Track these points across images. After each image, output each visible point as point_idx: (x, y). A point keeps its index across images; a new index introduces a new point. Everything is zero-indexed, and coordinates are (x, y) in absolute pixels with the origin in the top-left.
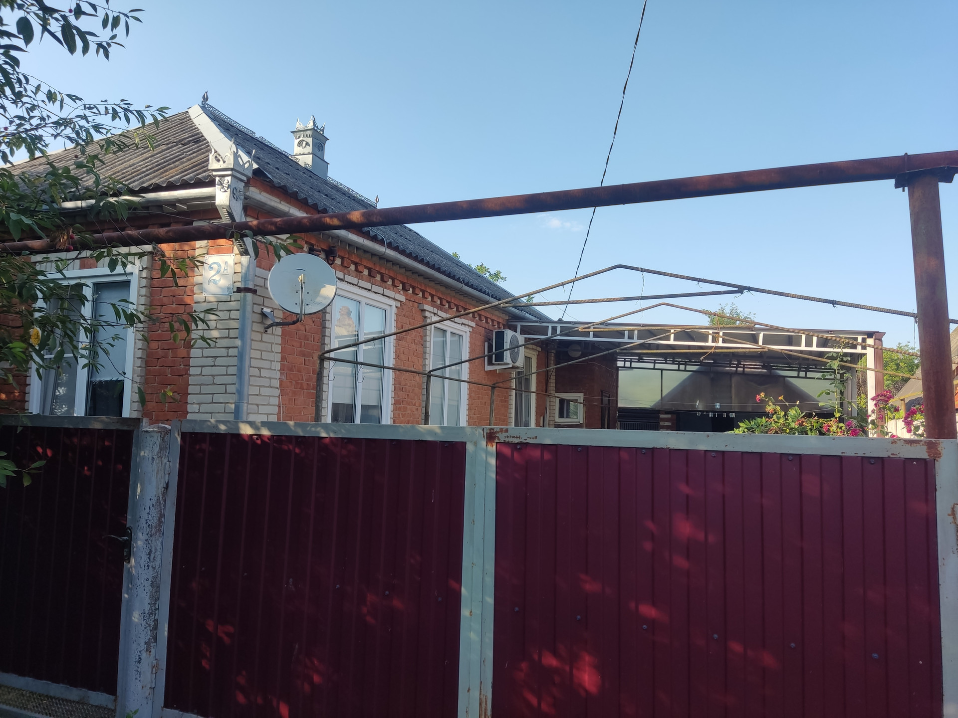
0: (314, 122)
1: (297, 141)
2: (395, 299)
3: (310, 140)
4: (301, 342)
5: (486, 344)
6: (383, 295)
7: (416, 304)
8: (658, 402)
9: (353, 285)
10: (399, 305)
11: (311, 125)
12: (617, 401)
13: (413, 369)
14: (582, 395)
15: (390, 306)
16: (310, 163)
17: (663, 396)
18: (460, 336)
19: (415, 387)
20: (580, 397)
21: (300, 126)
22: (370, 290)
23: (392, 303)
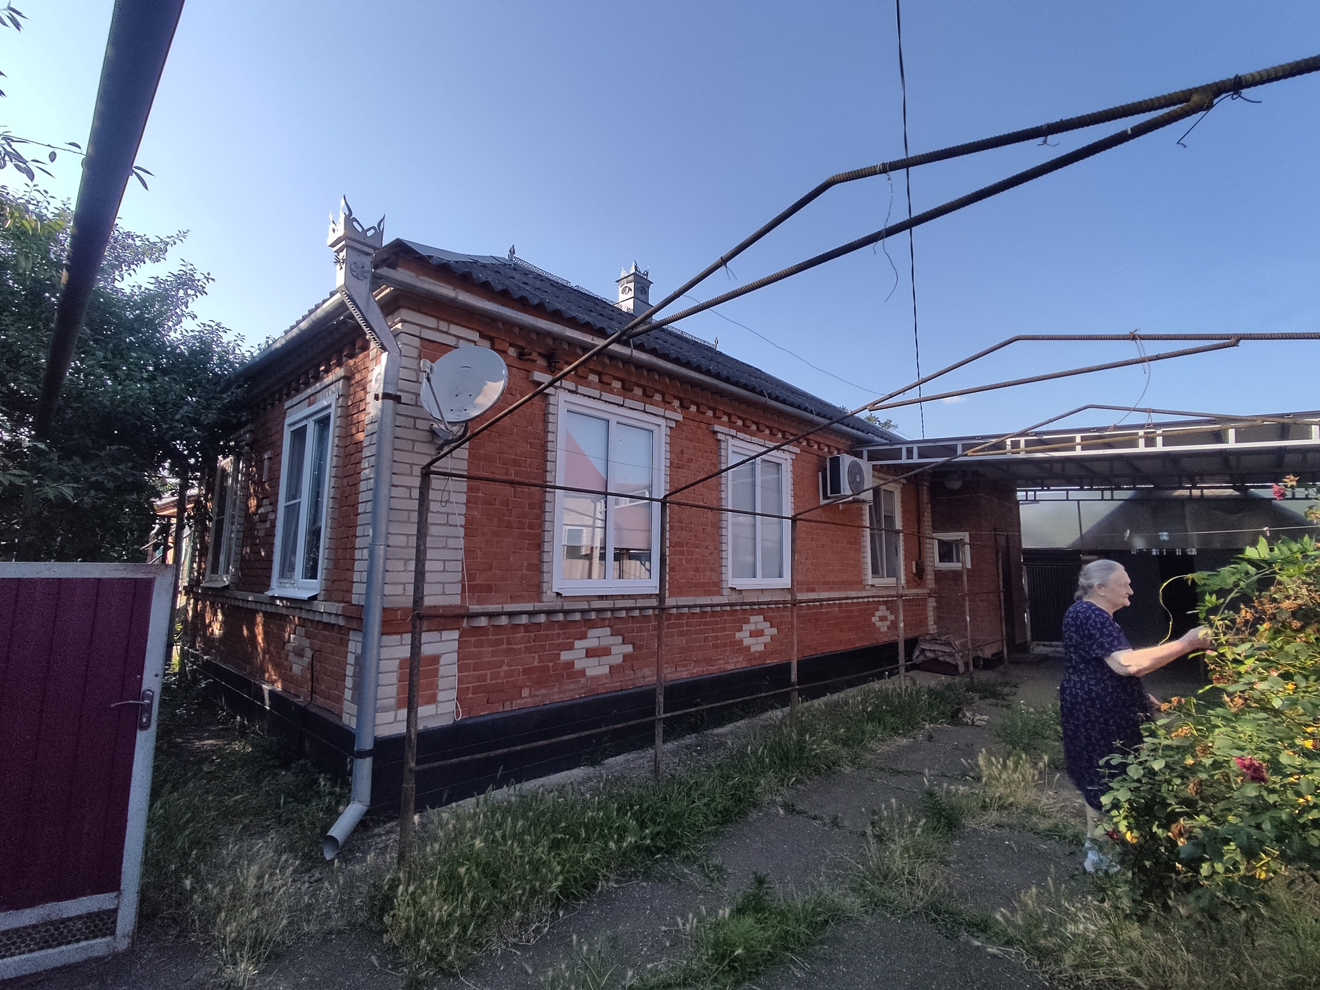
0: (636, 267)
1: (621, 289)
2: (664, 417)
3: (632, 285)
4: (508, 469)
5: (820, 474)
6: (644, 411)
7: (704, 426)
8: (1077, 541)
9: (594, 398)
10: (673, 425)
11: (633, 271)
12: (1020, 541)
13: (702, 504)
14: (967, 534)
15: (659, 425)
16: (632, 307)
17: (1083, 532)
18: (779, 465)
19: (707, 525)
20: (965, 536)
21: (624, 274)
22: (622, 406)
23: (662, 422)
